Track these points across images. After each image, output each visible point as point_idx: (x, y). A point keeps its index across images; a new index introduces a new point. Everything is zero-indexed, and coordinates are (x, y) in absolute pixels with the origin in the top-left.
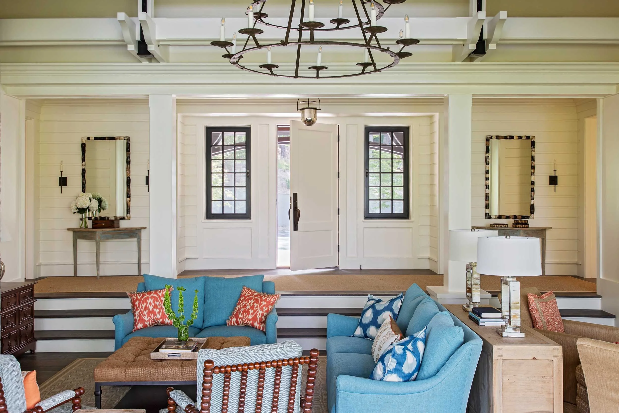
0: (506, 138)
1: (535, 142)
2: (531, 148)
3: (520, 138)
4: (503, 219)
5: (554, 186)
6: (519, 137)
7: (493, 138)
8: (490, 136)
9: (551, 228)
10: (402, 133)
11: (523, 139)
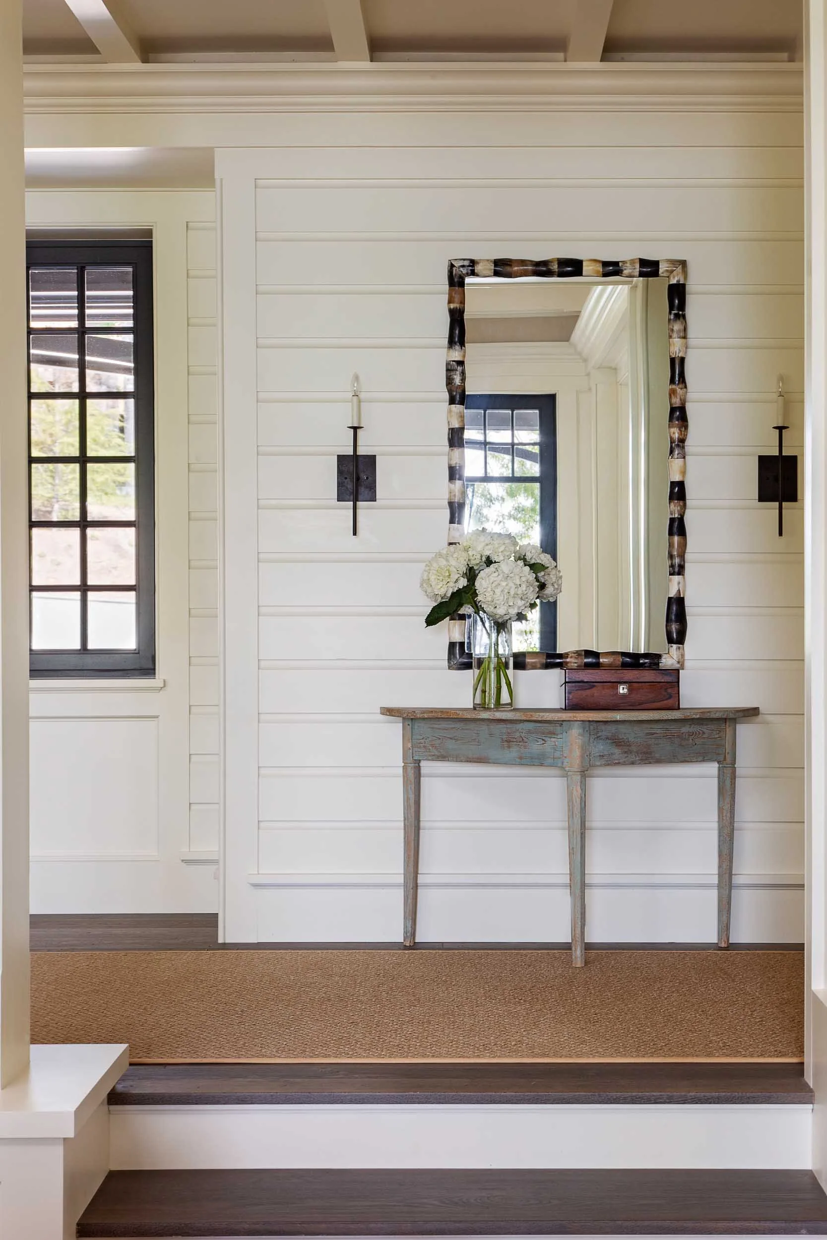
0: (541, 269)
1: (688, 288)
2: (669, 320)
3: (612, 269)
4: (534, 667)
5: (777, 504)
6: (605, 264)
7: (478, 268)
8: (466, 263)
9: (752, 713)
10: (127, 273)
11: (626, 272)
